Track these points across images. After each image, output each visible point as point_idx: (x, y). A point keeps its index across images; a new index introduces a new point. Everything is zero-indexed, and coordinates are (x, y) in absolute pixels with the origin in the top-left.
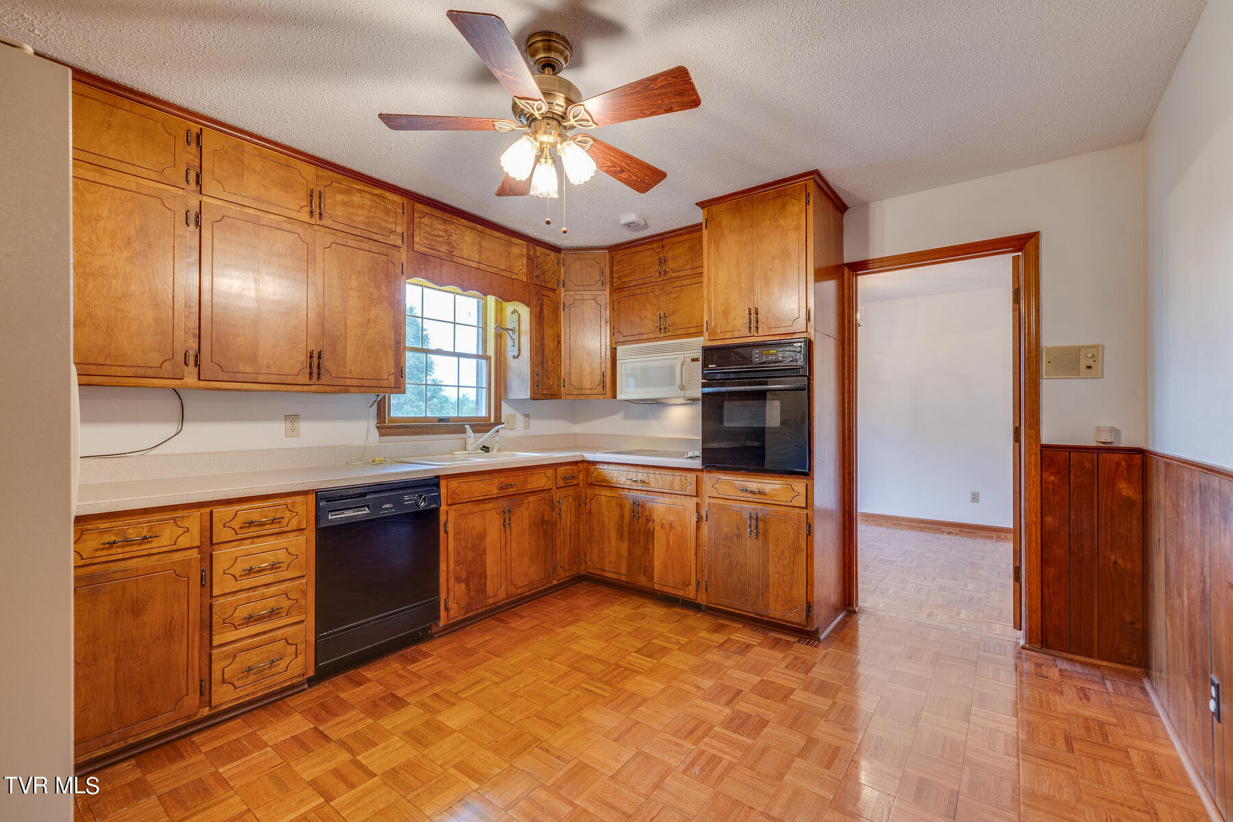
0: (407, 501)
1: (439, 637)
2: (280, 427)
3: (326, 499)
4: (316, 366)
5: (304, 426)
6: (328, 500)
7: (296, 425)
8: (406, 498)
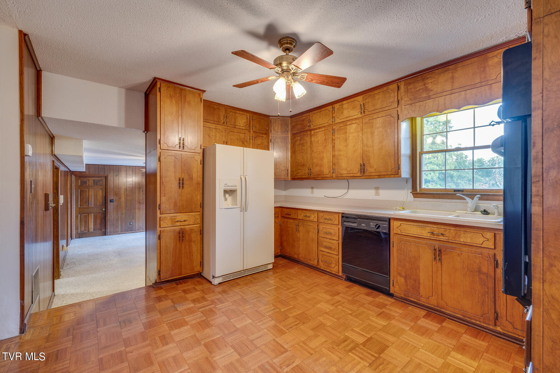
0: (371, 225)
1: (395, 299)
2: (373, 192)
3: (345, 217)
4: (363, 169)
5: (381, 192)
6: (347, 217)
7: (378, 191)
8: (371, 224)
